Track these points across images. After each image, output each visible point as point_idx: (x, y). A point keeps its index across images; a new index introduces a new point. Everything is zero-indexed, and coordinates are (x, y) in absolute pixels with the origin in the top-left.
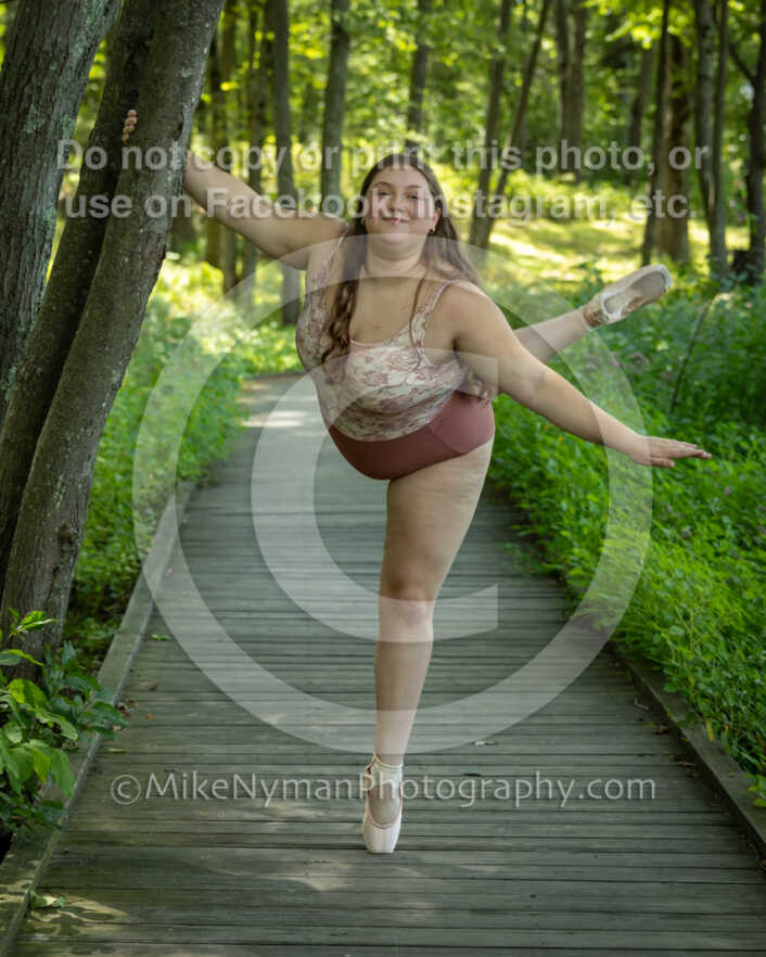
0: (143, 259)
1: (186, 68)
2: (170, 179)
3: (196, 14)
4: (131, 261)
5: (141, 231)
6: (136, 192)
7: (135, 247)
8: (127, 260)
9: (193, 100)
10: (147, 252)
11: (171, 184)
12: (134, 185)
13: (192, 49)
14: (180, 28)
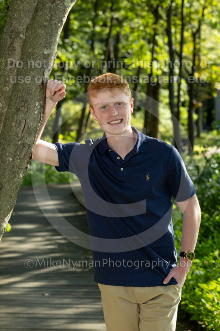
0: (20, 159)
1: (47, 49)
2: (36, 113)
3: (53, 18)
4: (13, 161)
5: (20, 143)
6: (17, 120)
7: (16, 152)
8: (11, 159)
9: (50, 68)
10: (23, 155)
11: (36, 116)
12: (16, 116)
13: (51, 38)
14: (44, 26)
